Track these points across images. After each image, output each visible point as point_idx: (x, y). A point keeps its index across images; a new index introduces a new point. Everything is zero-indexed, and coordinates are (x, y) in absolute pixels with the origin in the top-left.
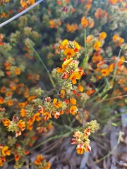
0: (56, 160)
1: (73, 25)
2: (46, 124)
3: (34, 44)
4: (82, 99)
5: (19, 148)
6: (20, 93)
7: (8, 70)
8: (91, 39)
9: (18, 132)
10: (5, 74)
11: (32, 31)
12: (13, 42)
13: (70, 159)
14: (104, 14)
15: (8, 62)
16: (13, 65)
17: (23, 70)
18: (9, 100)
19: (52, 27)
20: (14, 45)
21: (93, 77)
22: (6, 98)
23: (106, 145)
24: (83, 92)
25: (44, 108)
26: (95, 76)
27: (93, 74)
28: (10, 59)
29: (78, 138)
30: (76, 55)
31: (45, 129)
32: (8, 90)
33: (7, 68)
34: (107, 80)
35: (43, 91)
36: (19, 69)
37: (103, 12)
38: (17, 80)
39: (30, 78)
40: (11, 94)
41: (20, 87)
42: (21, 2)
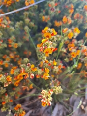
0: (32, 112)
1: (59, 22)
2: (28, 85)
3: (30, 30)
4: (54, 70)
5: (7, 96)
6: (16, 61)
7: (10, 44)
8: (67, 31)
9: (6, 84)
10: (8, 46)
11: (30, 22)
12: (17, 27)
13: (43, 114)
14: (80, 17)
15: (11, 39)
16: (14, 41)
17: (20, 46)
18: (6, 63)
19: (43, 21)
20: (17, 29)
21: (66, 58)
22: (5, 62)
23: (70, 109)
24: (56, 66)
25: (24, 70)
26: (68, 58)
27: (67, 56)
28: (13, 37)
29: (44, 95)
30: (53, 39)
31: (27, 87)
32: (8, 57)
33: (10, 43)
34: (75, 61)
35: (29, 61)
36: (17, 44)
37: (80, 15)
38: (16, 53)
39: (25, 53)
40: (9, 60)
41: (16, 57)
42: (26, 2)
